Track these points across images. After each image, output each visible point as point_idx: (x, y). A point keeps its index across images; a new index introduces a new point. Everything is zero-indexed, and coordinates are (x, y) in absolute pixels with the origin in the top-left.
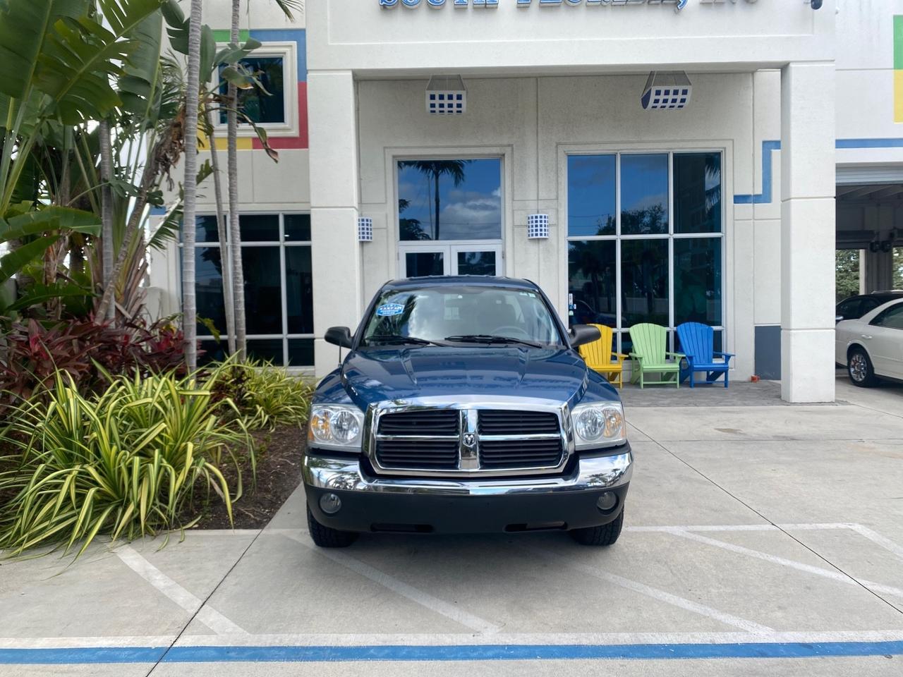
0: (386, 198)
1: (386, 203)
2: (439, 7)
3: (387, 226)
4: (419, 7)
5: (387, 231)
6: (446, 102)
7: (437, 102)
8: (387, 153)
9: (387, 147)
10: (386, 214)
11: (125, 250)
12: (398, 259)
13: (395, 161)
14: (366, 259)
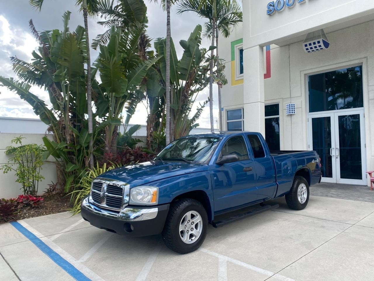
0: (301, 93)
1: (301, 96)
2: (292, 7)
3: (302, 107)
4: (284, 9)
5: (302, 109)
6: (313, 46)
7: (309, 47)
8: (301, 73)
9: (302, 71)
10: (302, 101)
11: (174, 126)
12: (308, 121)
13: (306, 77)
14: (292, 123)
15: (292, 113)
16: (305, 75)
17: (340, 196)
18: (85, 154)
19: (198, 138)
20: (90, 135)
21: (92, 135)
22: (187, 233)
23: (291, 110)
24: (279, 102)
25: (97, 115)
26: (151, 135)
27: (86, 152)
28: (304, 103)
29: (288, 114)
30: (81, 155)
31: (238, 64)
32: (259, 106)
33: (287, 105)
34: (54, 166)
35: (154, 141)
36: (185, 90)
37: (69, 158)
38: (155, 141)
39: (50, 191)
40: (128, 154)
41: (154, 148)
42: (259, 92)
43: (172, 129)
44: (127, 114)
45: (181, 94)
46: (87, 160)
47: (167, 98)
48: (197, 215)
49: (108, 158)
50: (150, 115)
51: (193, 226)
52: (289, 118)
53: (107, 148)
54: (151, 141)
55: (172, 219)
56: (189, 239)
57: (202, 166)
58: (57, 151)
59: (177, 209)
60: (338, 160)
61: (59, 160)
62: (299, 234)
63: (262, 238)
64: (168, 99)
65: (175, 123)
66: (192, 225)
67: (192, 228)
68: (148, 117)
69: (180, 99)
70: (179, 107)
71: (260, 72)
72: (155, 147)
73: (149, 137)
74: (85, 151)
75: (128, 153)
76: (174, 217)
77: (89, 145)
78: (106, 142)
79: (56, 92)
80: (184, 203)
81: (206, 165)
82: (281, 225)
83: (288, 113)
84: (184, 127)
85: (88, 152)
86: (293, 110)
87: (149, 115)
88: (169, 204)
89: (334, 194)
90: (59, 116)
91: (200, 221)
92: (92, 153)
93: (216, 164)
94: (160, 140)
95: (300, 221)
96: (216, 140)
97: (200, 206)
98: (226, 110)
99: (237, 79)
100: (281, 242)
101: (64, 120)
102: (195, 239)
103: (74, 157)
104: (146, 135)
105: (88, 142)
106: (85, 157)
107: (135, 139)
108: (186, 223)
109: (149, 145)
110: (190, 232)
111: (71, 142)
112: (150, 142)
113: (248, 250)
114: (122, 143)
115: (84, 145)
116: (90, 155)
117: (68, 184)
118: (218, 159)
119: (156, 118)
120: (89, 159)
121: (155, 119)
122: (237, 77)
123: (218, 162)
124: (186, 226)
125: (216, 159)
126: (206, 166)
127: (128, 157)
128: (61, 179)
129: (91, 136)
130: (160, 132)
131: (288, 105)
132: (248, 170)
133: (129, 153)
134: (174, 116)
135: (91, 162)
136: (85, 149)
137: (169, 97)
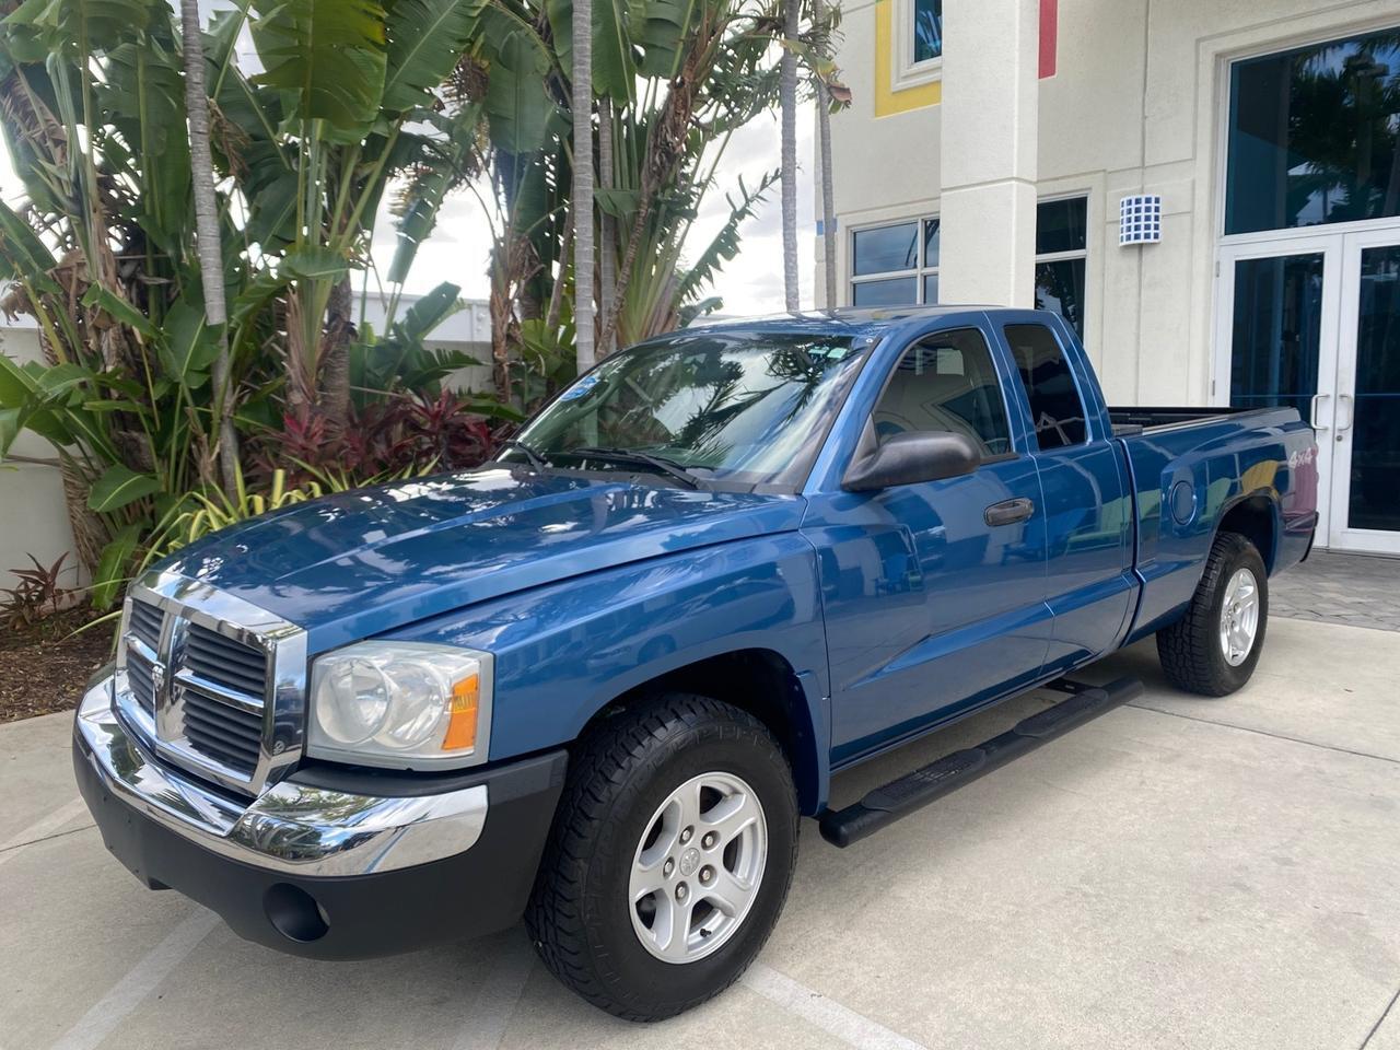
0: (1195, 145)
1: (1194, 158)
3: (1194, 207)
5: (1193, 219)
8: (1201, 50)
9: (1203, 39)
10: (1194, 182)
11: (619, 295)
12: (1218, 276)
13: (1223, 68)
14: (1145, 281)
15: (1147, 236)
16: (1219, 56)
17: (1375, 614)
18: (196, 425)
19: (731, 344)
20: (211, 332)
21: (225, 334)
22: (677, 897)
23: (1142, 223)
24: (1090, 189)
25: (251, 242)
26: (509, 337)
27: (195, 413)
28: (1203, 192)
29: (1129, 243)
30: (176, 432)
31: (904, 16)
32: (1014, 200)
33: (1125, 199)
34: (55, 480)
35: (529, 366)
36: (668, 122)
37: (114, 441)
38: (532, 368)
39: (29, 600)
40: (400, 427)
41: (528, 398)
42: (1016, 133)
43: (609, 311)
44: (399, 237)
45: (650, 141)
46: (205, 455)
47: (577, 147)
48: (735, 792)
49: (301, 441)
50: (502, 239)
51: (715, 856)
52: (1132, 260)
53: (297, 398)
54: (511, 366)
55: (583, 837)
56: (691, 931)
57: (761, 499)
58: (54, 412)
59: (617, 776)
60: (1346, 447)
61: (72, 450)
62: (1275, 859)
63: (1087, 888)
64: (586, 157)
65: (620, 280)
66: (705, 846)
67: (707, 867)
68: (497, 253)
69: (646, 166)
70: (638, 204)
71: (1021, 31)
72: (530, 390)
73: (504, 343)
74: (191, 409)
75: (397, 422)
76: (596, 823)
77: (210, 380)
78: (293, 369)
79: (35, 123)
80: (660, 733)
81: (784, 497)
82: (1159, 789)
83: (1129, 238)
84: (661, 301)
85: (210, 414)
86: (1152, 223)
87: (497, 242)
88: (564, 753)
89: (1346, 607)
90: (62, 242)
91: (753, 826)
92: (227, 420)
93: (844, 488)
94: (557, 361)
95: (1246, 762)
96: (838, 353)
97: (754, 738)
98: (848, 227)
99: (902, 85)
100: (1201, 920)
101: (86, 261)
102: (722, 929)
103: (143, 440)
104: (487, 337)
105: (204, 365)
106: (195, 439)
107: (438, 351)
108: (668, 846)
109: (503, 384)
110: (697, 894)
111: (122, 366)
112: (506, 369)
113: (1029, 982)
114: (380, 373)
115: (187, 385)
116: (219, 429)
117: (110, 568)
118: (856, 462)
119: (532, 257)
120: (217, 450)
121: (527, 263)
122: (903, 74)
123: (853, 474)
124: (671, 860)
125: (843, 462)
126: (782, 502)
127: (397, 440)
128: (89, 540)
129: (219, 337)
130: (556, 323)
131: (1130, 202)
132: (1010, 516)
133: (406, 421)
134: (618, 249)
135: (224, 461)
136: (190, 400)
137: (590, 146)
